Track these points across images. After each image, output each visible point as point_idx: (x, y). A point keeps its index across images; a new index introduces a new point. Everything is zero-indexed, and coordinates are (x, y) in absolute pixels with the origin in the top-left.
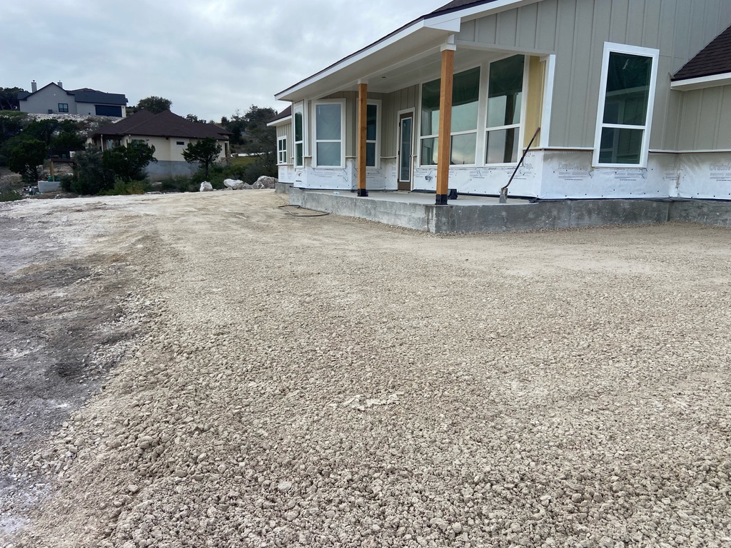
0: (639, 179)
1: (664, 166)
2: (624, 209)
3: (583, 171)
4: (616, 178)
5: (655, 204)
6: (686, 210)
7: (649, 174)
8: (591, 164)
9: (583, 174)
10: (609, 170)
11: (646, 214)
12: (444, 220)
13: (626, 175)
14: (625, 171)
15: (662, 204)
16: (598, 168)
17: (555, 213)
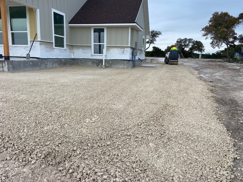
0: (65, 52)
1: (70, 49)
2: (63, 61)
3: (51, 49)
4: (60, 52)
5: (70, 60)
6: (77, 62)
7: (67, 51)
8: (53, 47)
9: (51, 50)
10: (57, 49)
11: (68, 63)
12: (10, 66)
13: (62, 51)
14: (61, 50)
15: (71, 60)
16: (55, 48)
17: (46, 63)
